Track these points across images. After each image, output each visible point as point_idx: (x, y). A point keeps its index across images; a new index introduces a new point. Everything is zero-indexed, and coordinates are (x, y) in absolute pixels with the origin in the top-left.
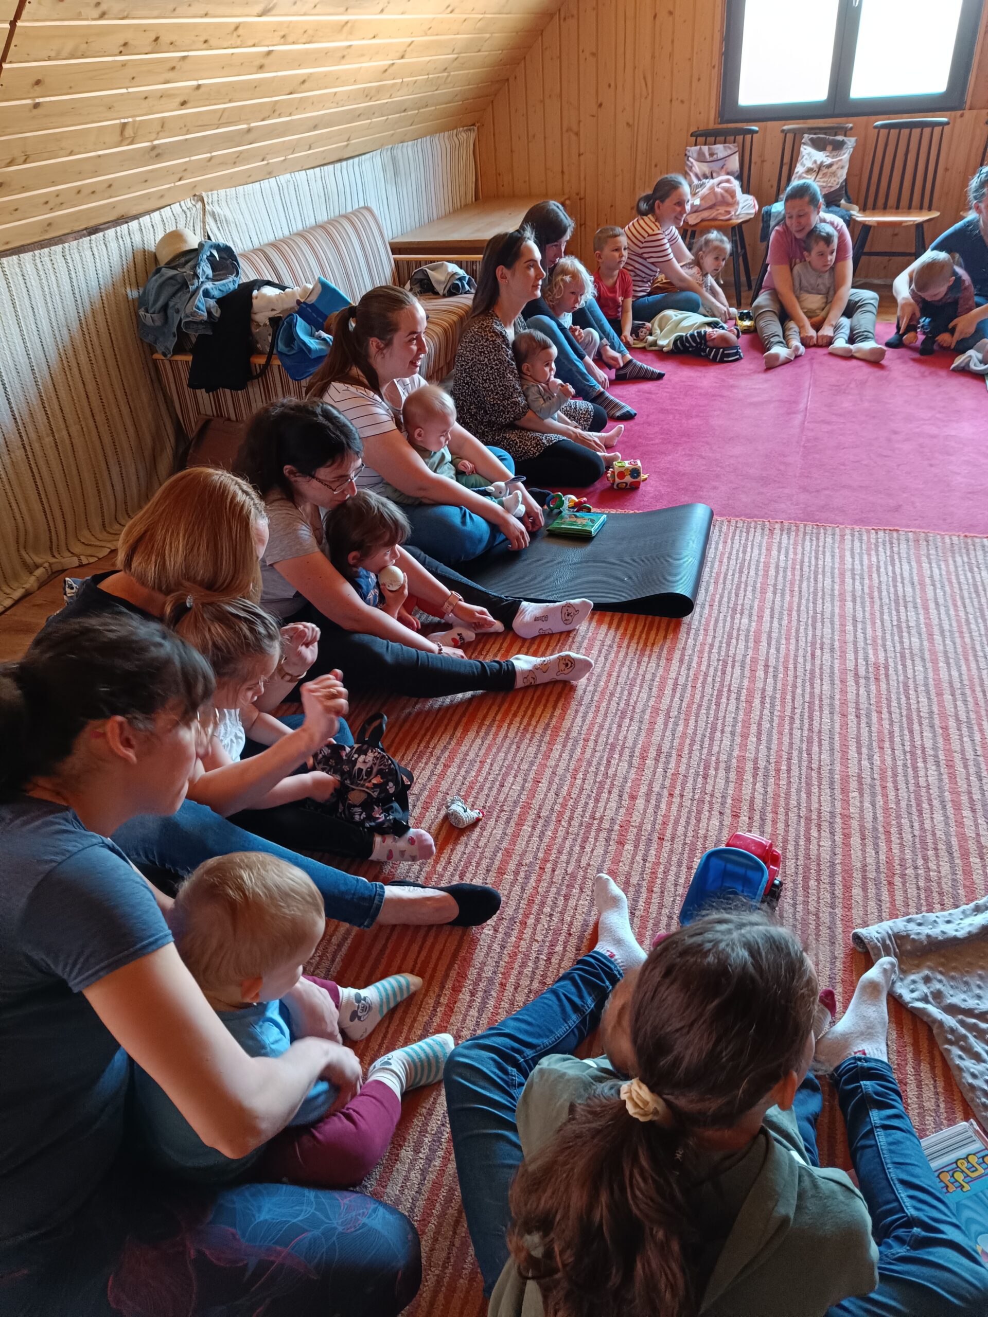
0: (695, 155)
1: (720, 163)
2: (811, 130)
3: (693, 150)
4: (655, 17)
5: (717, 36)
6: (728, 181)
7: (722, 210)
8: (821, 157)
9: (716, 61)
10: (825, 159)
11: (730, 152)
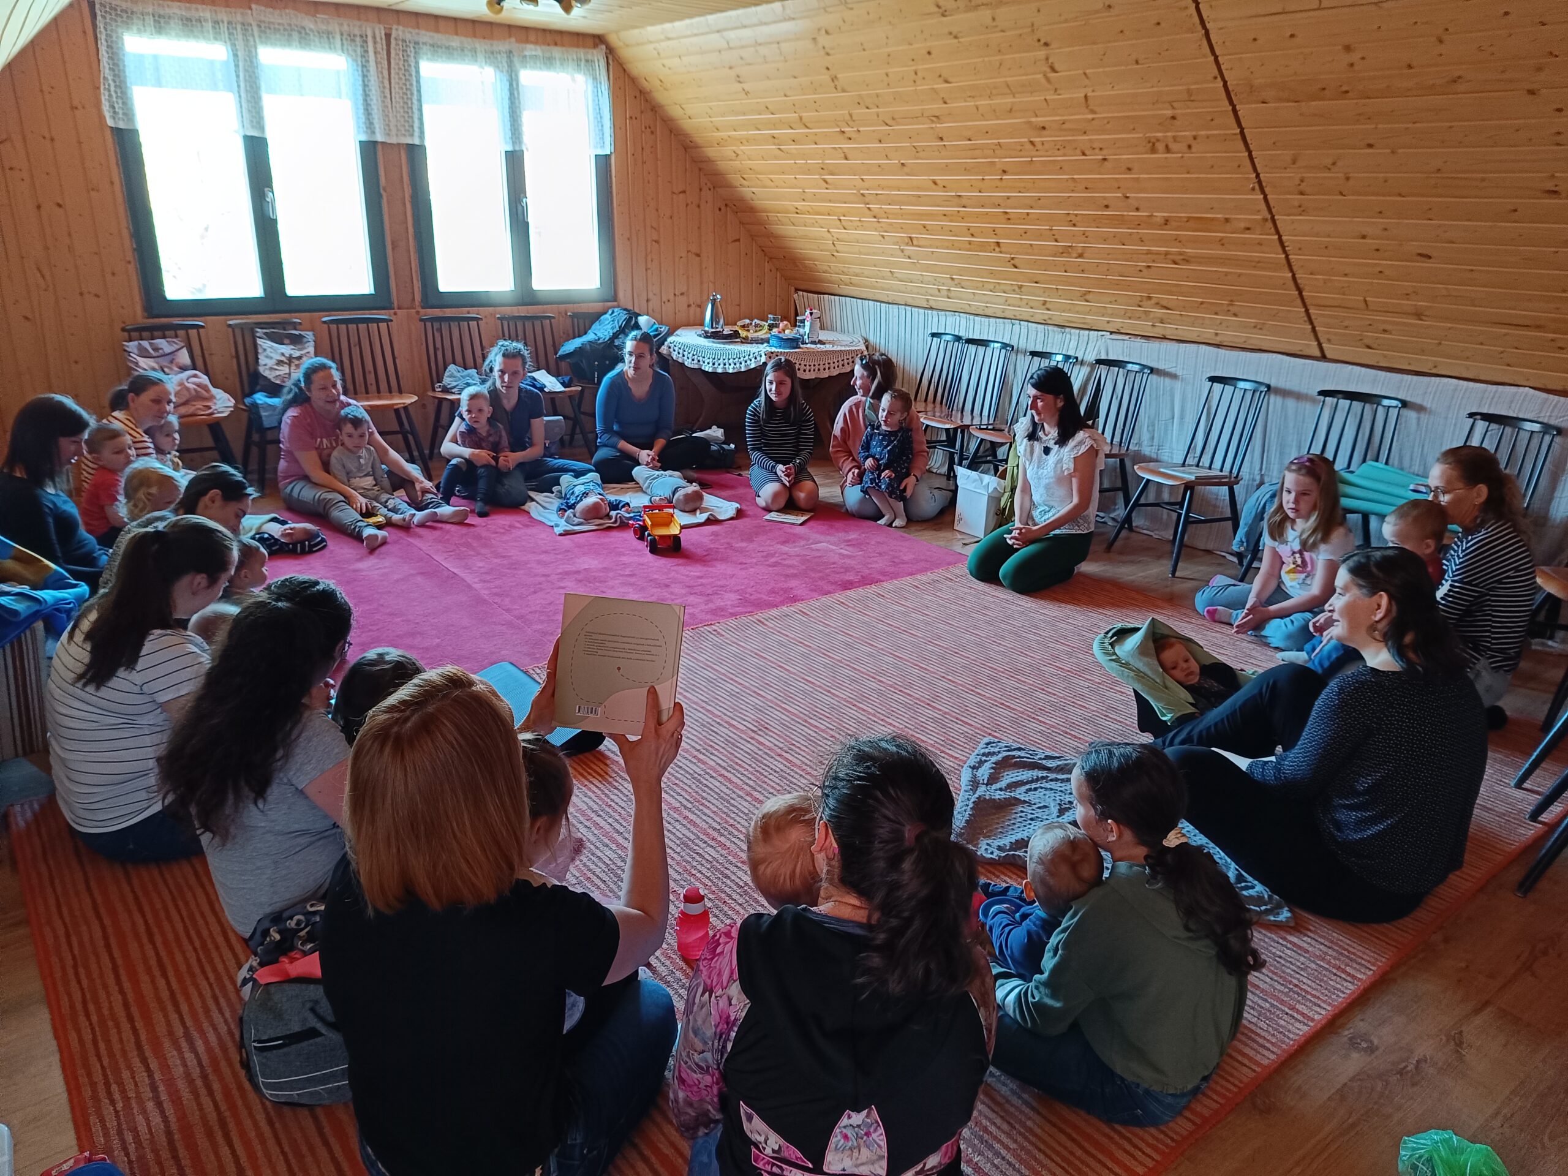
0: (136, 351)
1: (169, 358)
2: (261, 325)
3: (132, 346)
4: (39, 207)
5: (125, 233)
6: (195, 376)
7: (199, 405)
8: (287, 350)
9: (130, 256)
10: (292, 352)
11: (177, 347)
